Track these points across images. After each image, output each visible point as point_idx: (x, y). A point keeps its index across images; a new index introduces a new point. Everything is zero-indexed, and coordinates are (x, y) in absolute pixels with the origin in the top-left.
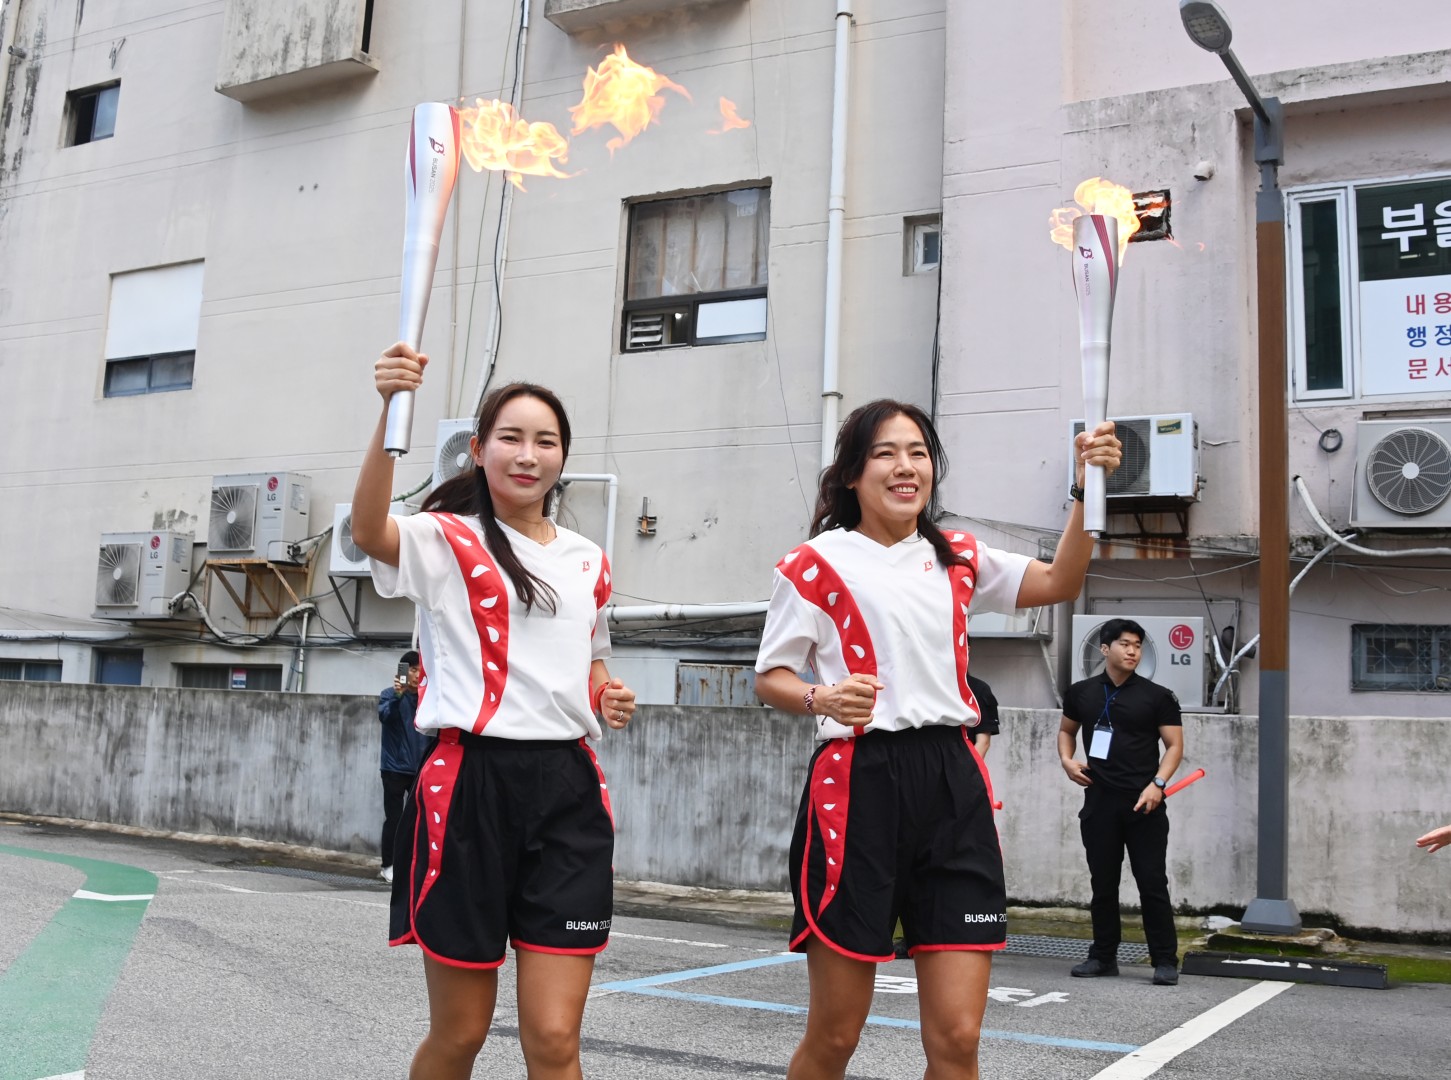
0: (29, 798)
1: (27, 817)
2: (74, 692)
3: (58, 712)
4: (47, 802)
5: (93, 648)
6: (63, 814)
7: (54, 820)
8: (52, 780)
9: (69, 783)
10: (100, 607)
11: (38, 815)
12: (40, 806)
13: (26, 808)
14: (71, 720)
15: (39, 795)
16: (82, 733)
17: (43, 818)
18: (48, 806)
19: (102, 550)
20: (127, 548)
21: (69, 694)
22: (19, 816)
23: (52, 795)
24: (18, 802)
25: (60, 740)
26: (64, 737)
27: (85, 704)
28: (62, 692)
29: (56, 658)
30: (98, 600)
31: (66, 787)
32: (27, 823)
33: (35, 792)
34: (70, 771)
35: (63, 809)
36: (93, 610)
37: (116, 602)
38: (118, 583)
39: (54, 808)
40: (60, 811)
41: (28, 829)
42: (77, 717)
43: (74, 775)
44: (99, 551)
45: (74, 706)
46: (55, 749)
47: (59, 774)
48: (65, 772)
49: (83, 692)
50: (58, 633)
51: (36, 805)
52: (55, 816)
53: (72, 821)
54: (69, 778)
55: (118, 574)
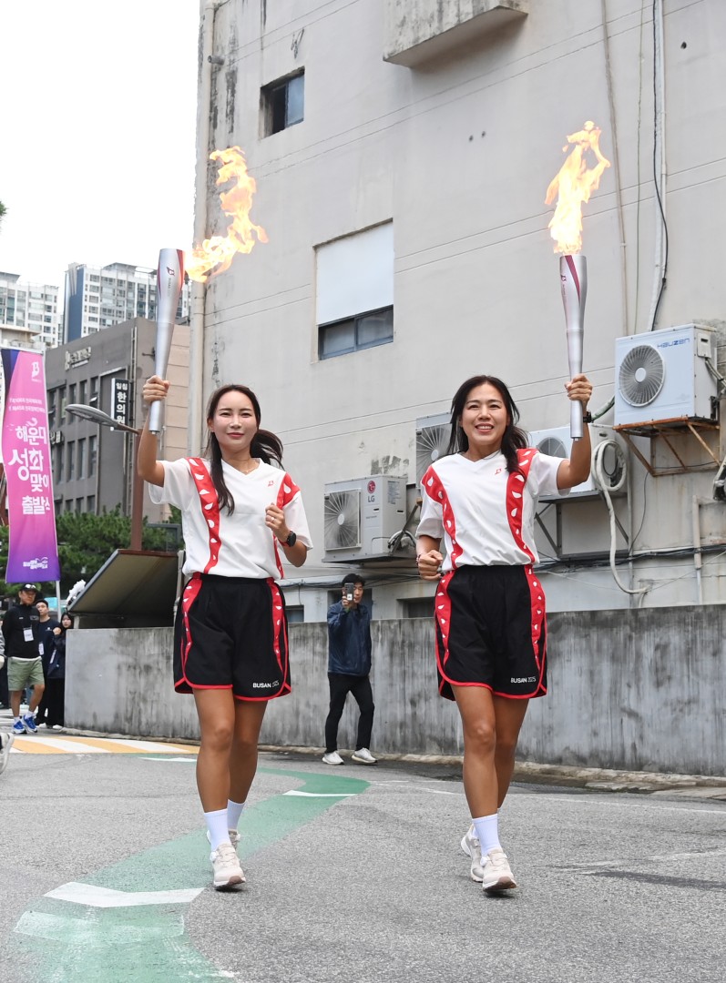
0: (279, 731)
1: (279, 748)
2: (310, 631)
3: (298, 650)
4: (294, 733)
5: (329, 592)
6: (309, 744)
7: (300, 749)
8: (297, 713)
9: (311, 715)
10: (329, 552)
11: (288, 746)
12: (289, 738)
13: (276, 741)
14: (309, 656)
15: (288, 728)
16: (319, 667)
17: (291, 748)
18: (295, 737)
19: (327, 498)
20: (348, 495)
21: (306, 632)
22: (271, 747)
23: (297, 727)
24: (270, 735)
25: (302, 677)
26: (304, 672)
27: (320, 640)
28: (300, 631)
29: (298, 604)
30: (327, 545)
31: (310, 719)
32: (277, 752)
33: (283, 725)
34: (311, 703)
35: (308, 739)
36: (323, 555)
37: (342, 545)
38: (343, 528)
39: (301, 737)
40: (305, 742)
41: (276, 757)
42: (314, 653)
43: (315, 706)
44: (324, 500)
45: (311, 643)
46: (297, 684)
47: (302, 707)
48: (308, 705)
49: (318, 630)
50: (298, 581)
51: (286, 737)
52: (302, 746)
53: (315, 749)
54: (311, 710)
55: (341, 519)
